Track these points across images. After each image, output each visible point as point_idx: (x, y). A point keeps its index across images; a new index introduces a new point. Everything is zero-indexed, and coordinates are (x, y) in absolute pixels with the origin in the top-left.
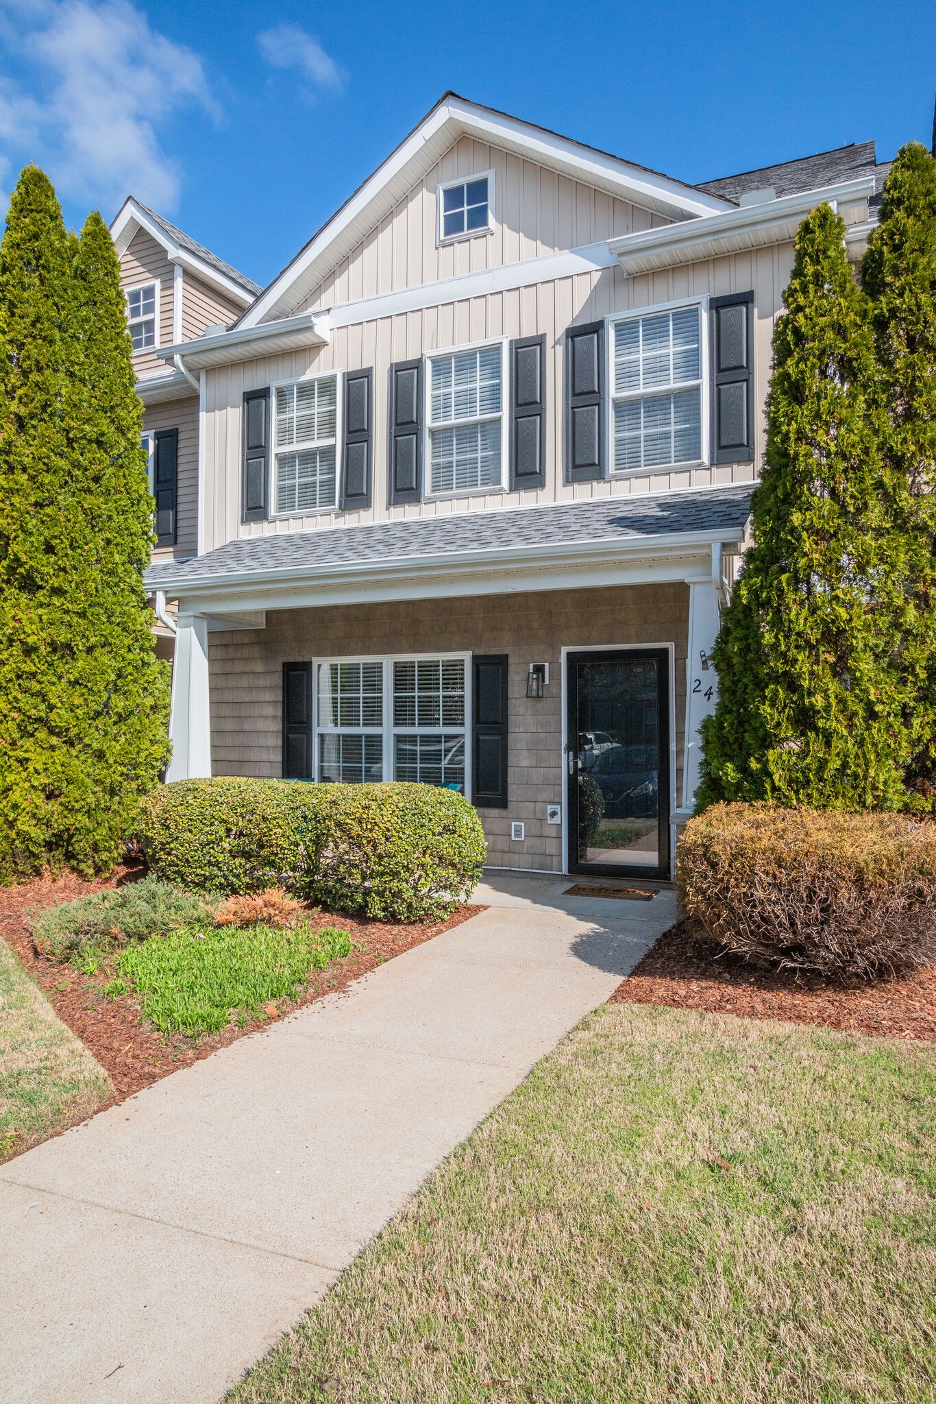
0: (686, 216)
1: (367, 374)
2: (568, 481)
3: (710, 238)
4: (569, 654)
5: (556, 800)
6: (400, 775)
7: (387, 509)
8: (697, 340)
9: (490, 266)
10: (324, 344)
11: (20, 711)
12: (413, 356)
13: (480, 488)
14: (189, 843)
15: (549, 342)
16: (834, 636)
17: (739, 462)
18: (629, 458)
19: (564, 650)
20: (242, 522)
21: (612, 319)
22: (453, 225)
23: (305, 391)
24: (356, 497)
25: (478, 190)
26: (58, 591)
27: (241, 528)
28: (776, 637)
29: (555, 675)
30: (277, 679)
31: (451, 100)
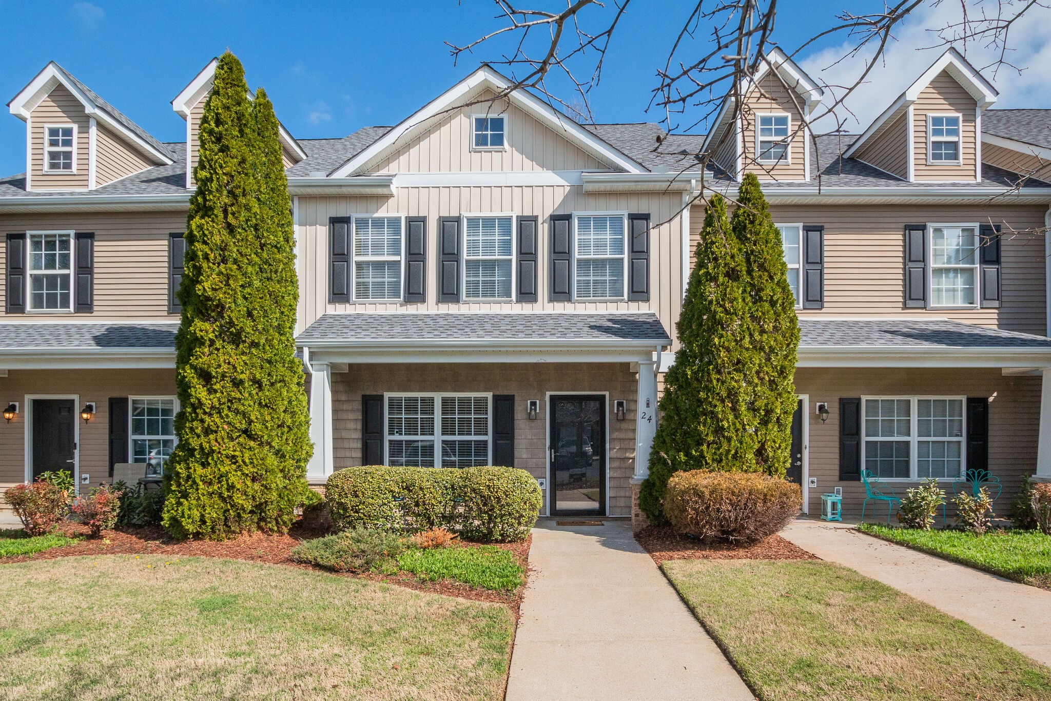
0: (622, 170)
1: (423, 220)
2: (551, 300)
3: (633, 184)
4: (551, 396)
5: (543, 476)
6: (445, 464)
7: (437, 304)
8: (622, 234)
9: (505, 170)
10: (392, 196)
11: (230, 424)
12: (454, 213)
13: (496, 299)
14: (372, 505)
15: (540, 221)
16: (732, 395)
17: (642, 301)
18: (585, 291)
19: (548, 394)
20: (330, 302)
21: (576, 214)
22: (481, 141)
23: (378, 223)
24: (415, 294)
25: (497, 124)
26: (254, 345)
27: (328, 306)
28: (707, 394)
29: (543, 408)
30: (358, 405)
31: (486, 68)
